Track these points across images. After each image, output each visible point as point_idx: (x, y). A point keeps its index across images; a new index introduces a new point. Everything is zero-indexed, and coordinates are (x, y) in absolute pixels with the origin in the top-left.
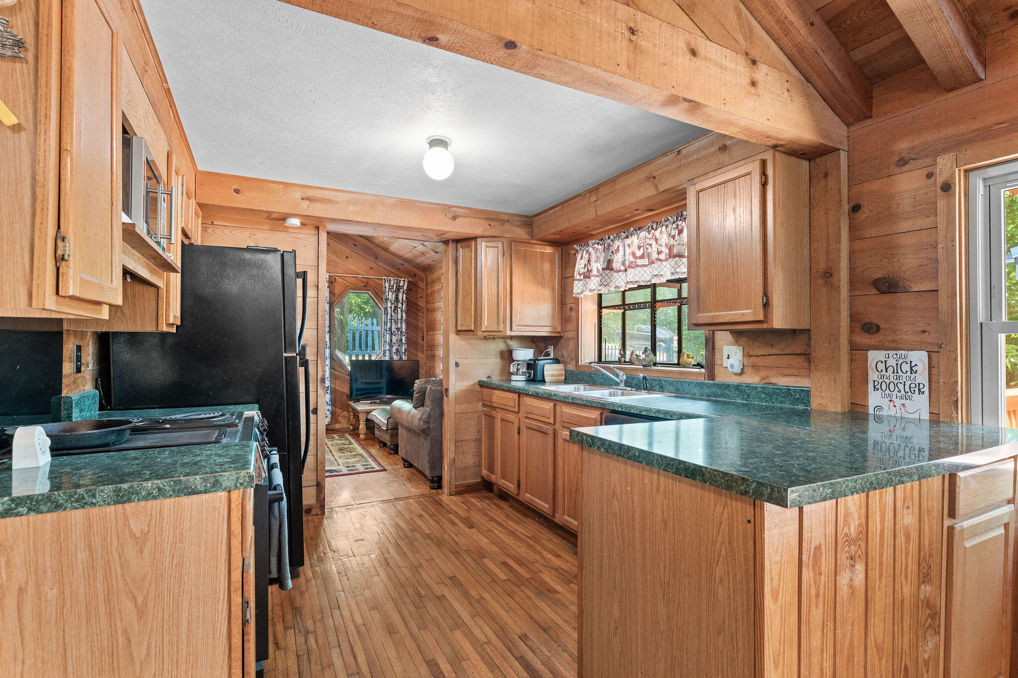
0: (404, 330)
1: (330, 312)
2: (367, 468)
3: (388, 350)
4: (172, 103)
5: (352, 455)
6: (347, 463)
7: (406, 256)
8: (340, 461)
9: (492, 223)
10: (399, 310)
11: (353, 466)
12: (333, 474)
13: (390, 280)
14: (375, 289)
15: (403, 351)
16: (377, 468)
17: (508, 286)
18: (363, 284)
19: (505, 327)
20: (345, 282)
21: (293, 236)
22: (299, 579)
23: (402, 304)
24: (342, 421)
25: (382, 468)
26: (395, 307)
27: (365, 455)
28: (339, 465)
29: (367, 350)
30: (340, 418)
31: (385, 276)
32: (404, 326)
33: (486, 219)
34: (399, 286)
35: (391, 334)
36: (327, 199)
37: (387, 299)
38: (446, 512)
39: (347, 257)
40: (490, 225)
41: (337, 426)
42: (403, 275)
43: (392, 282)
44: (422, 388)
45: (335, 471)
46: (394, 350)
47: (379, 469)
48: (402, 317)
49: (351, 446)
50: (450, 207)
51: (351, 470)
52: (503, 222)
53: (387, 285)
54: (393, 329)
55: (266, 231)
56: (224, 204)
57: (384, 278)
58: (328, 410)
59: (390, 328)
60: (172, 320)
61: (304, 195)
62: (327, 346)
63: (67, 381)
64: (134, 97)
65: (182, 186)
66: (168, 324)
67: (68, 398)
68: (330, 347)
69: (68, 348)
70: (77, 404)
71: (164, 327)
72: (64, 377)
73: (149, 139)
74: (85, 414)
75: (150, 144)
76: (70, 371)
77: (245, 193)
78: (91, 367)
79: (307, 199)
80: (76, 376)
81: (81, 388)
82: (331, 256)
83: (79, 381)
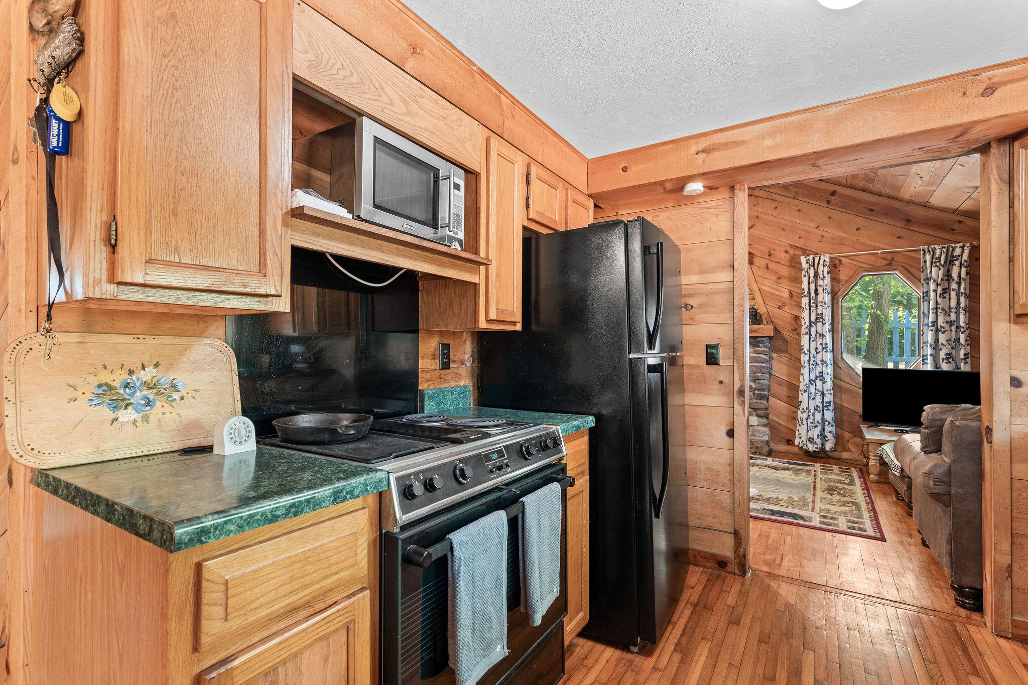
0: (962, 324)
1: (832, 305)
2: (853, 528)
3: (931, 355)
4: (499, 87)
5: (841, 501)
6: (828, 511)
7: (963, 207)
8: (819, 505)
10: (953, 294)
11: (833, 518)
12: (795, 521)
13: (934, 251)
14: (905, 265)
15: (962, 357)
16: (871, 532)
18: (886, 262)
20: (856, 263)
21: (701, 206)
22: (649, 659)
23: (959, 283)
24: (852, 449)
25: (878, 535)
26: (943, 290)
27: (864, 506)
28: (813, 510)
29: (890, 355)
30: (849, 445)
31: (925, 244)
32: (962, 318)
34: (953, 257)
35: (937, 331)
36: (734, 142)
37: (928, 279)
38: (968, 667)
39: (858, 229)
41: (845, 455)
42: (962, 238)
43: (938, 252)
44: (934, 420)
45: (802, 518)
46: (942, 354)
47: (873, 534)
48: (958, 303)
49: (850, 487)
51: (826, 524)
53: (928, 257)
54: (941, 322)
55: (670, 209)
56: (613, 188)
57: (921, 248)
58: (830, 432)
59: (935, 323)
60: (493, 315)
61: (699, 148)
62: (828, 349)
63: (428, 376)
64: (371, 80)
65: (528, 175)
66: (489, 321)
67: (422, 391)
68: (833, 351)
69: (429, 346)
70: (432, 397)
71: (483, 324)
72: (422, 372)
73: (422, 125)
74: (447, 407)
75: (426, 129)
76: (433, 367)
77: (633, 169)
78: (468, 364)
79: (703, 151)
80: (443, 371)
81: (453, 384)
82: (833, 232)
83: (450, 376)
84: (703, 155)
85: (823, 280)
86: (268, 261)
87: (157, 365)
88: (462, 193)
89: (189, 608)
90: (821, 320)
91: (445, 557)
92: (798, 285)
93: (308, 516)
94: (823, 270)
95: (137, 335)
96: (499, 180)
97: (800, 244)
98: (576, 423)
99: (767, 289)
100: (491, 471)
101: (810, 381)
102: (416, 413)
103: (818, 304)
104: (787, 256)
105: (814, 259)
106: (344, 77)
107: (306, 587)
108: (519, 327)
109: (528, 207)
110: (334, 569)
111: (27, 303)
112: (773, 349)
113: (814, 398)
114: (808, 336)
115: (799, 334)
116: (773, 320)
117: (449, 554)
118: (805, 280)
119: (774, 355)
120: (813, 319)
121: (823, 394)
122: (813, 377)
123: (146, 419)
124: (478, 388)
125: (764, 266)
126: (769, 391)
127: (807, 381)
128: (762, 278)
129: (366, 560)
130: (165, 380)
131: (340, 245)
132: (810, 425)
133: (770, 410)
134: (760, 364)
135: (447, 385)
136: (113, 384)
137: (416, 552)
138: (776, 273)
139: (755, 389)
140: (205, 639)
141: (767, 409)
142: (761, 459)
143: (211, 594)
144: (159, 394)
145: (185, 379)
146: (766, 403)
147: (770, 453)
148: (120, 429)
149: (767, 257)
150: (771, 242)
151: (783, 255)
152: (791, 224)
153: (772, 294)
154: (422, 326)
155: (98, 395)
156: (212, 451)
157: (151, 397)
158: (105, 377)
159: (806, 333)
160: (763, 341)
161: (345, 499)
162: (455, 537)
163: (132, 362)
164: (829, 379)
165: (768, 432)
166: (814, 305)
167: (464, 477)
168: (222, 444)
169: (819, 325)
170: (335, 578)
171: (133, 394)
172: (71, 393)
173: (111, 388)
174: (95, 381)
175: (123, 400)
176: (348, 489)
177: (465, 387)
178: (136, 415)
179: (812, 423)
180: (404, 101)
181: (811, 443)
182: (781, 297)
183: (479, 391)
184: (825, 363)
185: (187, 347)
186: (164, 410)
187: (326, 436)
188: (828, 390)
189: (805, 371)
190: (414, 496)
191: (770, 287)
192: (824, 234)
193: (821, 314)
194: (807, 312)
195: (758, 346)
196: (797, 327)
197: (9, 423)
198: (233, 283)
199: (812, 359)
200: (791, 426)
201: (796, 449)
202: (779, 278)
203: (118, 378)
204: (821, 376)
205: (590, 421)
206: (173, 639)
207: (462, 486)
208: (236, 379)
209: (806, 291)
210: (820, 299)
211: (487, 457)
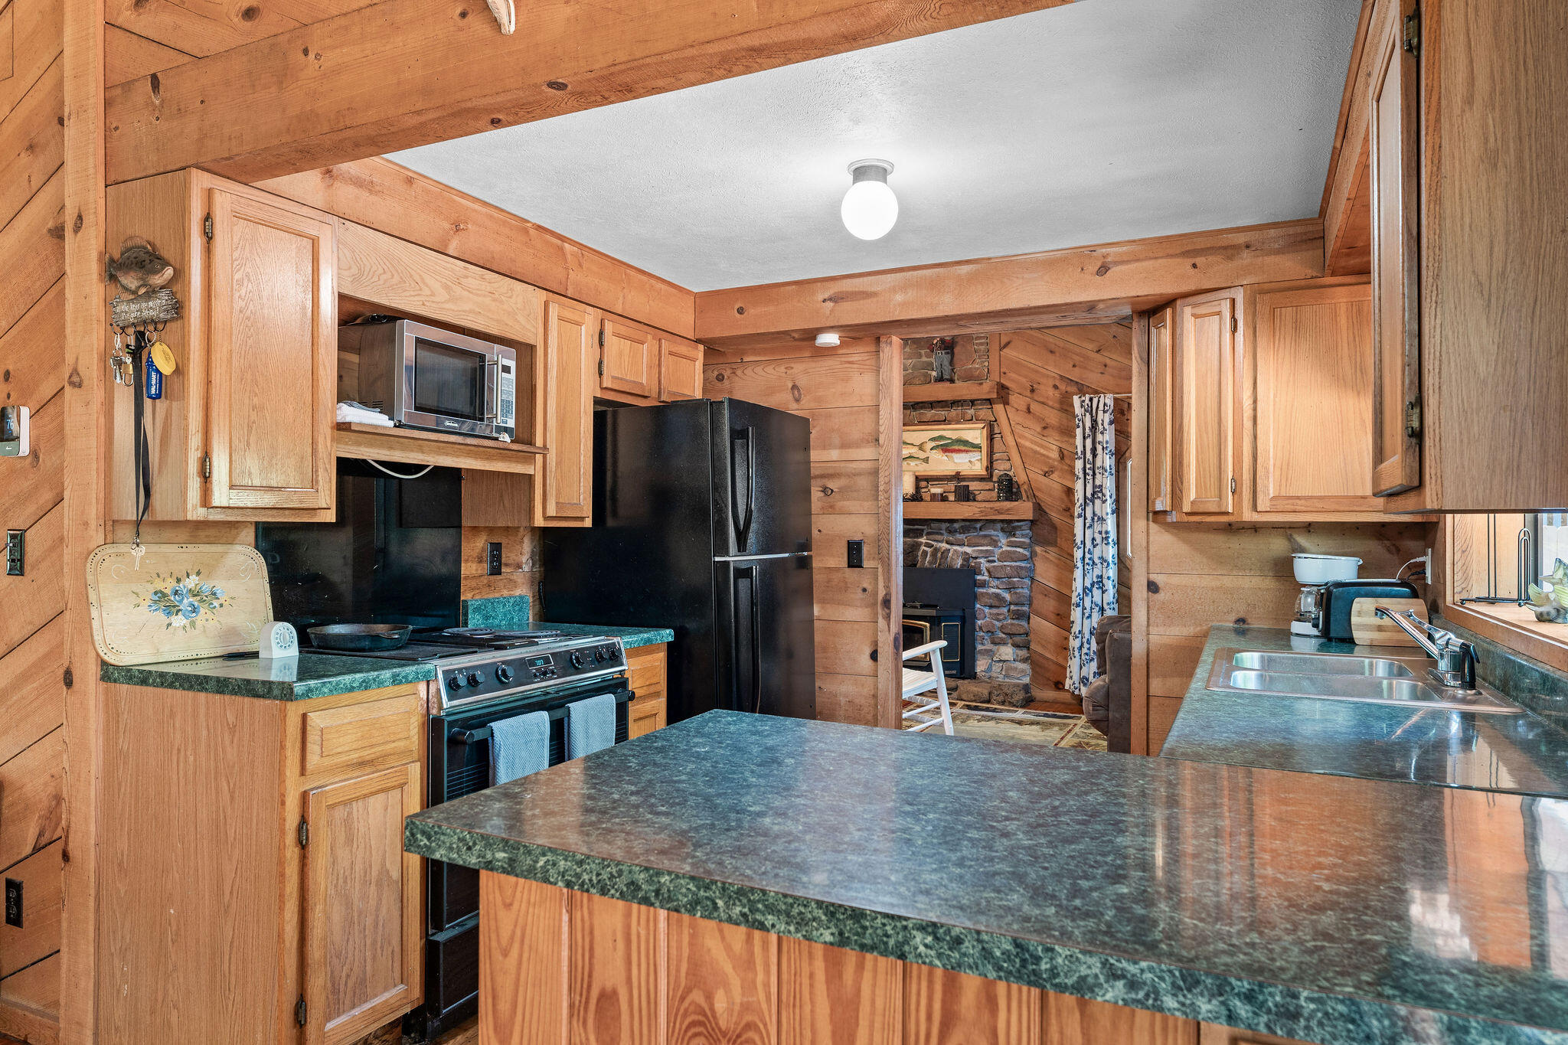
9: (1199, 261)
17: (1247, 403)
19: (1238, 504)
33: (1186, 254)
40: (1194, 266)
50: (1092, 249)
52: (1230, 251)
56: (726, 334)
60: (552, 511)
61: (826, 296)
62: (1110, 540)
63: (473, 583)
64: (411, 276)
65: (601, 334)
66: (546, 518)
67: (465, 601)
68: (1118, 543)
69: (474, 547)
70: (477, 610)
71: (539, 522)
72: (466, 578)
73: (467, 307)
74: (497, 622)
75: (471, 311)
76: (479, 572)
77: (751, 311)
78: (526, 568)
79: (830, 299)
80: (492, 578)
81: (505, 593)
82: (1119, 359)
83: (501, 584)
84: (830, 304)
85: (1102, 433)
86: (320, 478)
87: (198, 573)
88: (513, 376)
89: (298, 745)
90: (1100, 495)
91: (485, 741)
92: (1071, 440)
93: (373, 693)
94: (1105, 418)
95: (181, 544)
96: (560, 349)
97: (1075, 374)
98: (646, 635)
99: (1028, 444)
100: (535, 676)
101: (1085, 589)
102: (458, 626)
103: (1097, 471)
104: (1057, 394)
105: (1091, 400)
106: (386, 281)
107: (372, 746)
108: (588, 523)
109: (601, 374)
110: (393, 738)
111: (98, 518)
112: (1036, 540)
113: (1090, 616)
114: (1082, 519)
115: (1072, 517)
116: (1036, 494)
117: (490, 739)
118: (1079, 432)
119: (1038, 549)
120: (1089, 495)
121: (1102, 610)
122: (1088, 584)
123: (193, 624)
124: (540, 598)
125: (1024, 408)
126: (1030, 605)
127: (1080, 590)
128: (1020, 427)
129: (416, 737)
130: (206, 588)
131: (380, 451)
132: (1083, 657)
133: (1032, 636)
134: (1018, 564)
135: (497, 595)
136: (166, 591)
137: (459, 733)
138: (1040, 419)
139: (1011, 604)
140: (309, 766)
141: (1027, 634)
142: (1008, 711)
143: (313, 737)
144: (202, 601)
145: (221, 586)
146: (1026, 625)
147: (1028, 702)
148: (174, 634)
149: (1028, 393)
150: (1033, 370)
151: (1051, 392)
152: (1061, 344)
153: (1036, 452)
154: (466, 522)
155: (155, 602)
156: (258, 657)
157: (196, 604)
158: (159, 585)
159: (1080, 516)
160: (1020, 527)
161: (401, 682)
162: (497, 726)
163: (180, 569)
164: (1109, 586)
165: (1029, 671)
166: (1091, 472)
167: (506, 677)
168: (270, 648)
169: (1098, 502)
170: (393, 745)
171: (181, 601)
172: (133, 599)
173: (164, 595)
174: (152, 589)
175: (174, 606)
176: (403, 674)
177: (521, 597)
178: (185, 621)
179: (1087, 654)
180: (447, 287)
181: (1085, 685)
182: (1048, 457)
183: (541, 603)
184: (1105, 561)
185: (223, 555)
186: (207, 616)
187: (367, 644)
188: (1108, 604)
189: (1078, 574)
190: (458, 686)
191: (1032, 442)
192: (1108, 361)
193: (1101, 486)
194: (1080, 482)
195: (1014, 535)
196: (1069, 505)
197: (95, 624)
198: (292, 501)
199: (1088, 556)
200: (1061, 661)
201: (1066, 697)
202: (1045, 428)
203: (168, 586)
204: (1100, 582)
205: (668, 635)
206: (289, 762)
207: (505, 686)
208: (267, 586)
209: (1080, 449)
210: (1098, 463)
211: (532, 662)
